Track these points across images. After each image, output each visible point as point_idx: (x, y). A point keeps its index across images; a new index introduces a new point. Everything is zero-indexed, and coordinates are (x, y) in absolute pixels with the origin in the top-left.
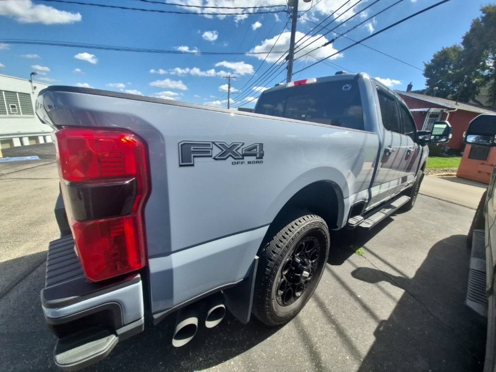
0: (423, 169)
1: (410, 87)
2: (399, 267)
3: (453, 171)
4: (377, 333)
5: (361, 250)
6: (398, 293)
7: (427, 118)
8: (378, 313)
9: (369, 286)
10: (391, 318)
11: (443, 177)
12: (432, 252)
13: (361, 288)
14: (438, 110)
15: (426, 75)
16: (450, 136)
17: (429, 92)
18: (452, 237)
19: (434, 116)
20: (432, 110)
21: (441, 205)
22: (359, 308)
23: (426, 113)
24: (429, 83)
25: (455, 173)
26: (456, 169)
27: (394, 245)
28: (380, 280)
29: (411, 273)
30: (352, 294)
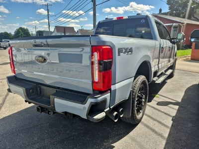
0: (176, 56)
1: (160, 10)
2: (174, 99)
3: (189, 57)
4: (172, 120)
5: (157, 95)
6: (177, 107)
7: (172, 29)
8: (171, 114)
9: (165, 107)
10: (176, 115)
11: (184, 60)
12: (186, 92)
13: (162, 108)
14: (177, 24)
15: (168, 4)
16: (185, 39)
17: (171, 14)
18: (193, 85)
19: (175, 27)
20: (174, 24)
21: (186, 73)
22: (164, 114)
23: (171, 26)
24: (170, 8)
25: (190, 58)
26: (190, 55)
27: (170, 92)
28: (168, 104)
29: (180, 100)
30: (159, 111)
